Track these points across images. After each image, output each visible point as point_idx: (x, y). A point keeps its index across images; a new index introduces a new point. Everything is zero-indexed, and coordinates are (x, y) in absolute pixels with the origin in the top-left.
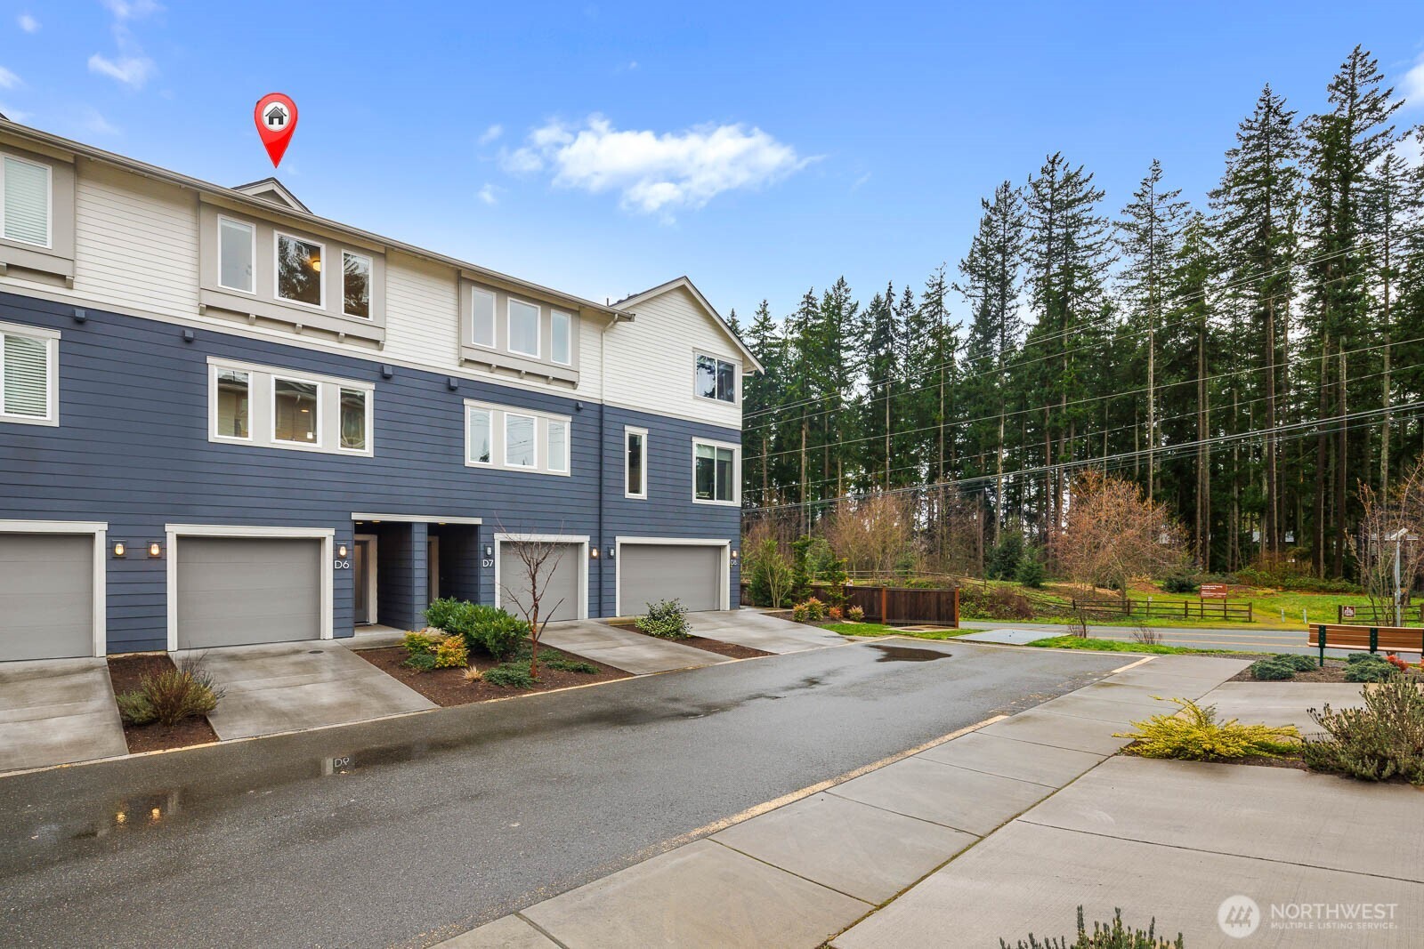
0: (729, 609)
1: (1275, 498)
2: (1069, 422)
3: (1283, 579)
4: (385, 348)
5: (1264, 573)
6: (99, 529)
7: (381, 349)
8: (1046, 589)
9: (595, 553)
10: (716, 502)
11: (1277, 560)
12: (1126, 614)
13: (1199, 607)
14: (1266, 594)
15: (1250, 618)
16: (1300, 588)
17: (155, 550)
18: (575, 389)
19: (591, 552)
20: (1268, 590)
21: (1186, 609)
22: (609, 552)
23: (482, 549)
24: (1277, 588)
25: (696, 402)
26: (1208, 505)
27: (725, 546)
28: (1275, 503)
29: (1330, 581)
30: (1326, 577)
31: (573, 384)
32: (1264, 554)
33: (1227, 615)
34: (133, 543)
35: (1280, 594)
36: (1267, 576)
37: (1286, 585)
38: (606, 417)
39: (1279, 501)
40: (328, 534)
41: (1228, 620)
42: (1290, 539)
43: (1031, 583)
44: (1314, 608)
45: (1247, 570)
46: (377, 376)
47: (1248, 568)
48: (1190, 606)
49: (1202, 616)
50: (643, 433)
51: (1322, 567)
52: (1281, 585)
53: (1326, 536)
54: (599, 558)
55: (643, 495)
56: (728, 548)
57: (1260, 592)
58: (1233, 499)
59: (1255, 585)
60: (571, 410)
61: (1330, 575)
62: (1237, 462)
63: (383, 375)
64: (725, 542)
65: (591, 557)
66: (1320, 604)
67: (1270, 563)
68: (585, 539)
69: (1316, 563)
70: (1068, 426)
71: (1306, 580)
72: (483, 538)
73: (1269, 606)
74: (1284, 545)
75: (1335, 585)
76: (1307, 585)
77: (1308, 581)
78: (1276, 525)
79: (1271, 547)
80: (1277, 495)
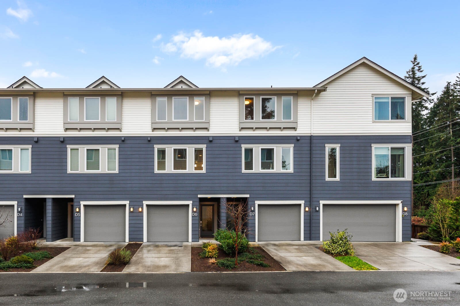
0: (401, 241)
4: (210, 130)
6: (127, 203)
7: (208, 131)
9: (307, 209)
10: (390, 179)
17: (140, 210)
18: (296, 131)
19: (305, 209)
22: (316, 209)
23: (250, 208)
25: (374, 124)
27: (398, 204)
31: (294, 129)
34: (135, 207)
38: (314, 141)
40: (190, 203)
46: (207, 141)
50: (337, 147)
54: (310, 212)
55: (338, 178)
56: (401, 206)
60: (295, 141)
63: (210, 141)
64: (398, 202)
65: (305, 211)
68: (302, 202)
72: (250, 203)
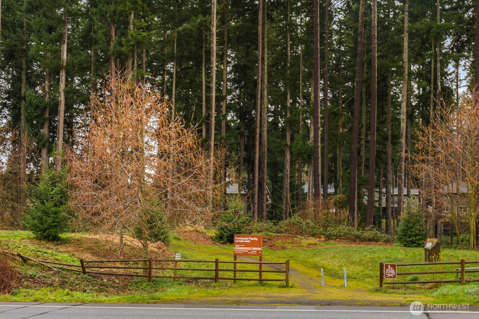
1: (319, 144)
2: (133, 46)
3: (325, 227)
5: (309, 221)
8: (65, 242)
11: (321, 208)
12: (146, 279)
13: (231, 266)
14: (310, 244)
15: (287, 280)
16: (339, 237)
20: (312, 240)
21: (217, 270)
24: (320, 237)
26: (266, 152)
28: (320, 149)
29: (363, 229)
30: (359, 225)
32: (310, 201)
33: (264, 277)
35: (322, 244)
36: (312, 224)
37: (327, 233)
39: (323, 148)
41: (264, 285)
42: (331, 190)
43: (46, 234)
44: (353, 263)
45: (296, 218)
47: (296, 215)
48: (221, 266)
49: (235, 280)
51: (356, 215)
52: (323, 234)
53: (359, 185)
57: (305, 242)
58: (286, 145)
59: (301, 234)
61: (362, 224)
62: (290, 109)
66: (356, 257)
67: (314, 210)
69: (352, 211)
70: (133, 52)
71: (344, 229)
73: (311, 260)
74: (326, 195)
75: (368, 234)
76: (345, 234)
77: (345, 231)
78: (320, 172)
79: (316, 195)
80: (321, 143)
